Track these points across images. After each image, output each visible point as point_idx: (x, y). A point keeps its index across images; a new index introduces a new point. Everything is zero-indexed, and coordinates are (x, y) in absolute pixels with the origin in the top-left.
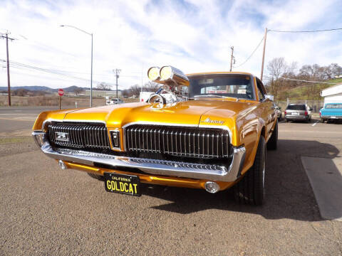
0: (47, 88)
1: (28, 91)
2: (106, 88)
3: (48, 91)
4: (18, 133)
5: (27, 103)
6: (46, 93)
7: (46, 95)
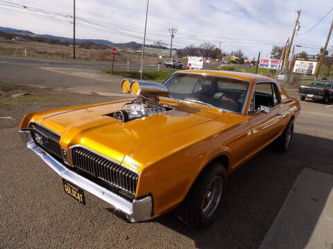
0: (109, 43)
1: (93, 44)
2: (162, 46)
3: (109, 45)
4: (72, 89)
5: (89, 56)
6: (108, 47)
7: (108, 50)
